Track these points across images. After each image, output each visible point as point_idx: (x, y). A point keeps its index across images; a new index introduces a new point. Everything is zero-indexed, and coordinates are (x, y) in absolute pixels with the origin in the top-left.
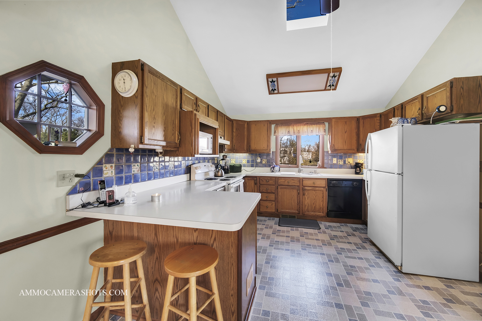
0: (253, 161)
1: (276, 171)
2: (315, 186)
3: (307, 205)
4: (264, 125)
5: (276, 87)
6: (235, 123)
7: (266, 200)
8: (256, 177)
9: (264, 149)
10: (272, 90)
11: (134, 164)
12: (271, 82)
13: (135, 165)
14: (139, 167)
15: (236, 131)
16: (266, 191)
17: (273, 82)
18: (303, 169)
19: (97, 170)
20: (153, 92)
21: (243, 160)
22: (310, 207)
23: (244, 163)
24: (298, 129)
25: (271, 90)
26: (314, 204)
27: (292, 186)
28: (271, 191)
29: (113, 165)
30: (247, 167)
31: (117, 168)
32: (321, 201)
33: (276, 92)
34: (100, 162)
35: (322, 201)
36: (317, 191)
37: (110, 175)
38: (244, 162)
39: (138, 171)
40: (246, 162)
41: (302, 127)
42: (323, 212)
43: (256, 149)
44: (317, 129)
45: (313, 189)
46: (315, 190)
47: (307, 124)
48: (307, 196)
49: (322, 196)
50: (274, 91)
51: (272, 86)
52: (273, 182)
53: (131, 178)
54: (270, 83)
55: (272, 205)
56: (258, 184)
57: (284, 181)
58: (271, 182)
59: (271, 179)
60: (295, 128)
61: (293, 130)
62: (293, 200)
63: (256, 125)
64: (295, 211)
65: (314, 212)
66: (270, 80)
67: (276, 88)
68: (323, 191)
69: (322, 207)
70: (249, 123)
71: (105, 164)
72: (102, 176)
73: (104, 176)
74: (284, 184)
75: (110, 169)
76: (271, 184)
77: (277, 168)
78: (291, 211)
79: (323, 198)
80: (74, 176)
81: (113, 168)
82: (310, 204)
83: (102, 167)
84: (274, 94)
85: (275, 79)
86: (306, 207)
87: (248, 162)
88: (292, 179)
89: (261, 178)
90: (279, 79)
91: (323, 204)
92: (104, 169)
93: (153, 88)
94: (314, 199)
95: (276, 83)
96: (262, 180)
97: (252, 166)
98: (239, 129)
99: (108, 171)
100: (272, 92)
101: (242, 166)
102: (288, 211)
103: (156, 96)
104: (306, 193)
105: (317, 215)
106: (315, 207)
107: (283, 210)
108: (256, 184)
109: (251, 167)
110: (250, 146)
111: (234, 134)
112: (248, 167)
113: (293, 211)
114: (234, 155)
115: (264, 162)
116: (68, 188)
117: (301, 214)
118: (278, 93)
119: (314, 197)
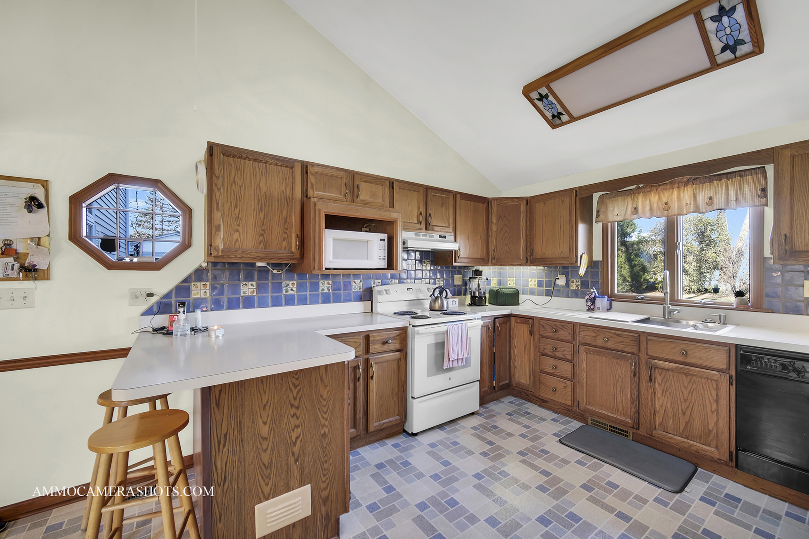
0: (549, 284)
1: (599, 309)
2: (690, 360)
3: (662, 411)
4: (563, 201)
5: (559, 107)
6: (495, 205)
7: (551, 373)
8: (532, 318)
9: (562, 255)
10: (553, 116)
11: (244, 283)
12: (540, 99)
13: (246, 284)
14: (255, 287)
15: (498, 222)
16: (551, 352)
17: (541, 98)
18: (678, 308)
19: (183, 288)
20: (234, 182)
21: (530, 279)
22: (671, 421)
23: (532, 286)
24: (665, 197)
25: (550, 118)
26: (684, 414)
27: (616, 350)
28: (564, 355)
29: (208, 284)
30: (537, 295)
31: (213, 288)
32: (709, 413)
33: (565, 118)
34: (187, 280)
35: (713, 412)
36: (694, 378)
37: (203, 296)
38: (533, 284)
39: (253, 293)
40: (535, 285)
41: (675, 192)
42: (717, 445)
43: (544, 256)
44: (732, 193)
45: (682, 368)
46: (687, 375)
47: (693, 181)
48: (660, 385)
49: (714, 394)
50: (560, 119)
51: (547, 108)
52: (568, 333)
53: (239, 302)
54: (539, 104)
55: (565, 387)
56: (537, 336)
57: (595, 335)
58: (564, 334)
59: (563, 326)
60: (654, 197)
61: (648, 204)
62: (619, 388)
63: (544, 204)
64: (622, 418)
65: (687, 438)
66: (534, 95)
67: (560, 110)
68: (716, 381)
69: (715, 431)
70: (530, 202)
71: (194, 282)
72: (189, 297)
73: (193, 296)
74: (594, 343)
75: (202, 288)
76: (564, 338)
77: (602, 302)
78: (614, 416)
79: (717, 401)
80: (145, 294)
81: (208, 288)
82: (669, 409)
83: (189, 286)
84: (563, 124)
85: (544, 91)
86: (657, 415)
87: (540, 284)
88: (617, 332)
89: (542, 322)
90: (552, 85)
91: (717, 421)
92: (193, 288)
93: (233, 176)
94: (685, 401)
95: (551, 98)
96: (542, 325)
97: (548, 294)
98: (505, 217)
99: (199, 291)
100: (556, 120)
101: (521, 292)
102: (604, 412)
103: (240, 187)
104: (659, 379)
105: (694, 448)
106: (687, 423)
107: (591, 408)
108: (531, 333)
109: (546, 295)
110: (532, 251)
111: (494, 228)
112: (539, 295)
113: (618, 417)
114: (513, 269)
115: (573, 287)
116: (144, 308)
117: (642, 431)
118: (573, 119)
119: (686, 393)
